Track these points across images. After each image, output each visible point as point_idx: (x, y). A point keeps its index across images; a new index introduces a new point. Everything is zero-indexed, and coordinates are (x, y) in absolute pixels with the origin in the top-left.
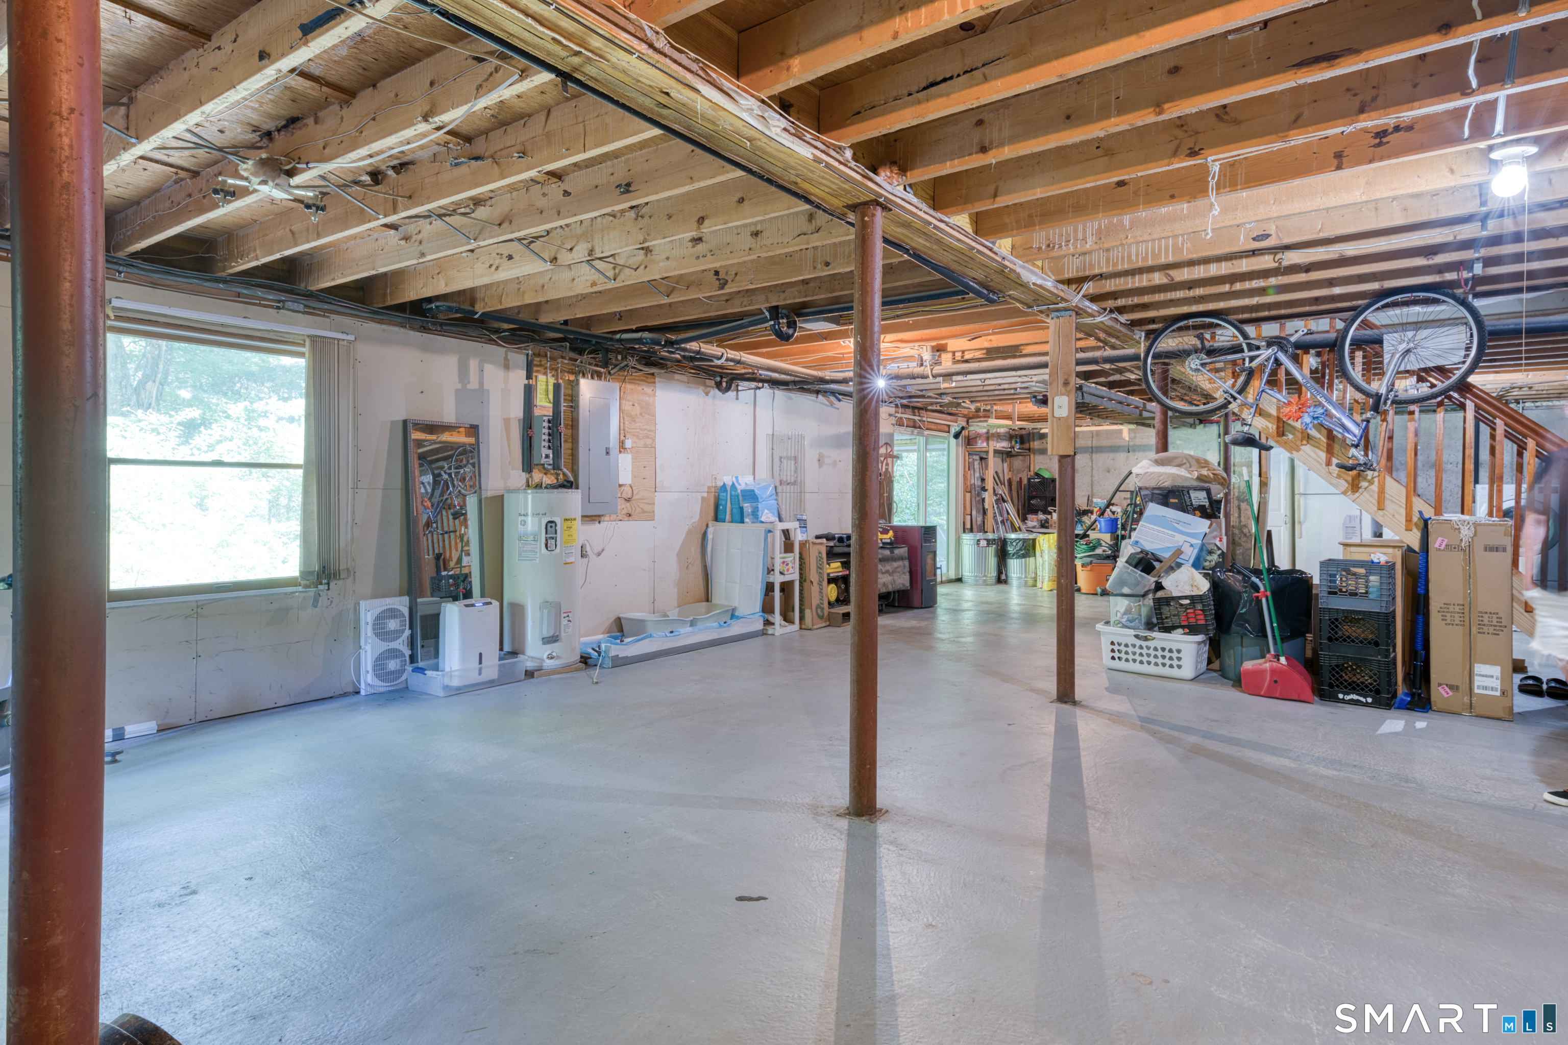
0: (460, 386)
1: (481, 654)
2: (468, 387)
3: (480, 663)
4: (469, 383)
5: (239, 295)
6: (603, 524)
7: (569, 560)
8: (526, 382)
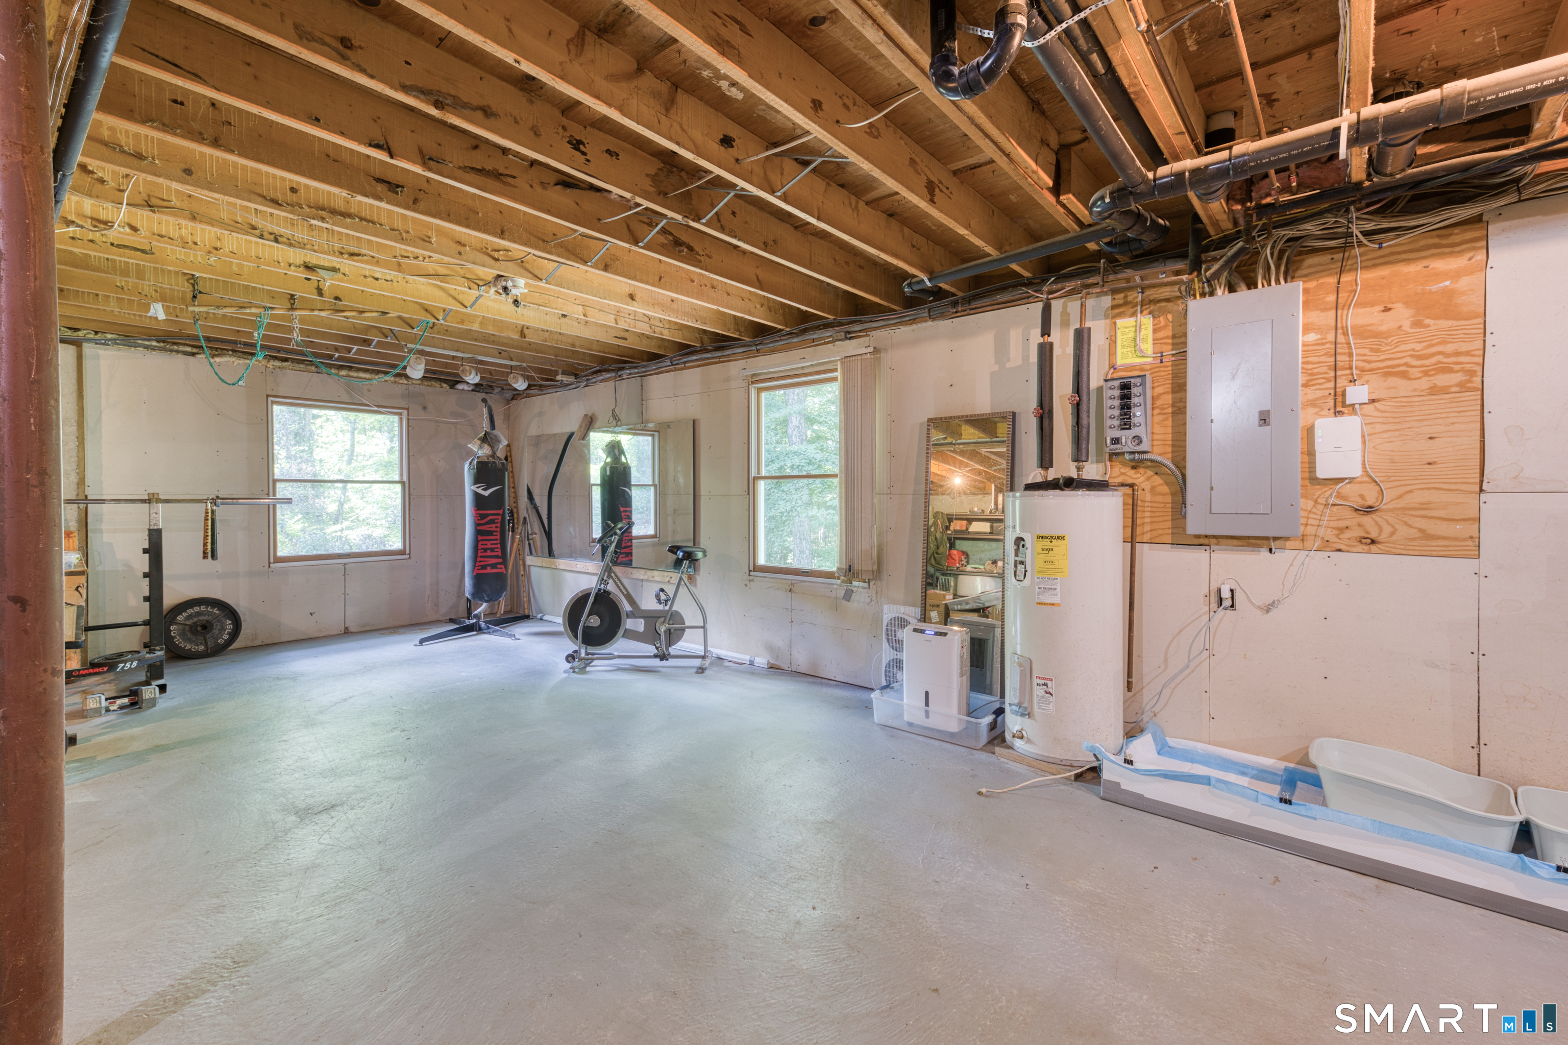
0: (996, 368)
1: (927, 693)
2: (1008, 365)
3: (927, 704)
4: (1009, 360)
5: (813, 340)
6: (1279, 555)
7: (1048, 599)
8: (1041, 340)
